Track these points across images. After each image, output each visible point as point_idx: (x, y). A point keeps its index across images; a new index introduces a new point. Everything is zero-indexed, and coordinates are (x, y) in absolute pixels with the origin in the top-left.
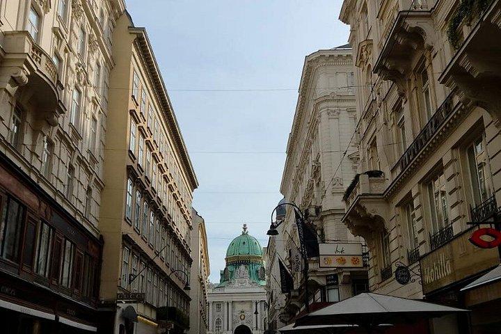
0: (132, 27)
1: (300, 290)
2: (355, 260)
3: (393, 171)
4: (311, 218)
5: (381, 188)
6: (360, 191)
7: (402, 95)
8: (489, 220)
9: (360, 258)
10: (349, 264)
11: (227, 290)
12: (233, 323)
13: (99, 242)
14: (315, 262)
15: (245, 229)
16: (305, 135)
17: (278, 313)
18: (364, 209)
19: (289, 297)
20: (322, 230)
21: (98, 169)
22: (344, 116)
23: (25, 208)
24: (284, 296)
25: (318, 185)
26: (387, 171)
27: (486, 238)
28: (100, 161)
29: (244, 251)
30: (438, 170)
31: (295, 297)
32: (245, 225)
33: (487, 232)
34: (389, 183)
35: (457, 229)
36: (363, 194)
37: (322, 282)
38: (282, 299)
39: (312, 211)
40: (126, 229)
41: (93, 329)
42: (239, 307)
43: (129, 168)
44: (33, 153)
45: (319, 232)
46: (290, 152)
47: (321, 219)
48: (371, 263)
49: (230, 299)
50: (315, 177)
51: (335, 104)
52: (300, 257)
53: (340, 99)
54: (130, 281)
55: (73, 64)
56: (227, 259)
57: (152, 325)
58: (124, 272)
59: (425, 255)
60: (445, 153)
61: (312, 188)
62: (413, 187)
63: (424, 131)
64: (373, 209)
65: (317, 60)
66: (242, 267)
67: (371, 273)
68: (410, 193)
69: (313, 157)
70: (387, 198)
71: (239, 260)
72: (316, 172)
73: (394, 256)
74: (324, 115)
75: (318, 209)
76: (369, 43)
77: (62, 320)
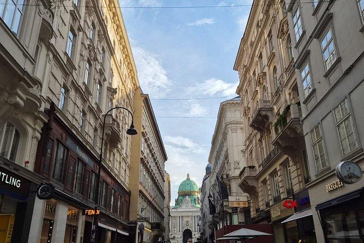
0: (142, 94)
1: (219, 213)
2: (244, 204)
3: (259, 167)
4: (225, 180)
5: (254, 174)
6: (246, 175)
7: (262, 137)
8: (290, 197)
9: (247, 203)
10: (242, 206)
11: (179, 210)
12: (182, 228)
13: (129, 194)
14: (226, 201)
15: (188, 176)
16: (220, 138)
17: (208, 224)
18: (247, 183)
19: (214, 216)
20: (230, 186)
21: (129, 160)
22: (239, 131)
23: (108, 184)
24: (211, 216)
25: (227, 163)
26: (257, 166)
27: (289, 204)
28: (129, 156)
29: (187, 188)
30: (275, 172)
31: (217, 217)
32: (188, 174)
33: (289, 202)
34: (258, 172)
35: (282, 197)
36: (247, 176)
37: (230, 211)
38: (210, 217)
39: (225, 176)
40: (140, 187)
41: (127, 234)
42: (185, 219)
43: (142, 159)
44: (109, 160)
45: (228, 187)
46: (214, 143)
47: (229, 180)
48: (252, 205)
49: (180, 215)
50: (226, 159)
51: (235, 125)
52: (219, 197)
53: (237, 123)
54: (142, 211)
55: (121, 118)
56: (179, 193)
57: (149, 232)
58: (139, 207)
59: (272, 205)
60: (277, 166)
61: (225, 164)
62: (267, 176)
63: (270, 155)
64: (251, 183)
65: (226, 105)
66: (187, 197)
67: (252, 209)
68: (266, 178)
69: (225, 149)
70: (257, 178)
71: (185, 194)
72: (227, 157)
73: (261, 204)
74: (230, 131)
75: (227, 176)
76: (249, 108)
77: (119, 231)
